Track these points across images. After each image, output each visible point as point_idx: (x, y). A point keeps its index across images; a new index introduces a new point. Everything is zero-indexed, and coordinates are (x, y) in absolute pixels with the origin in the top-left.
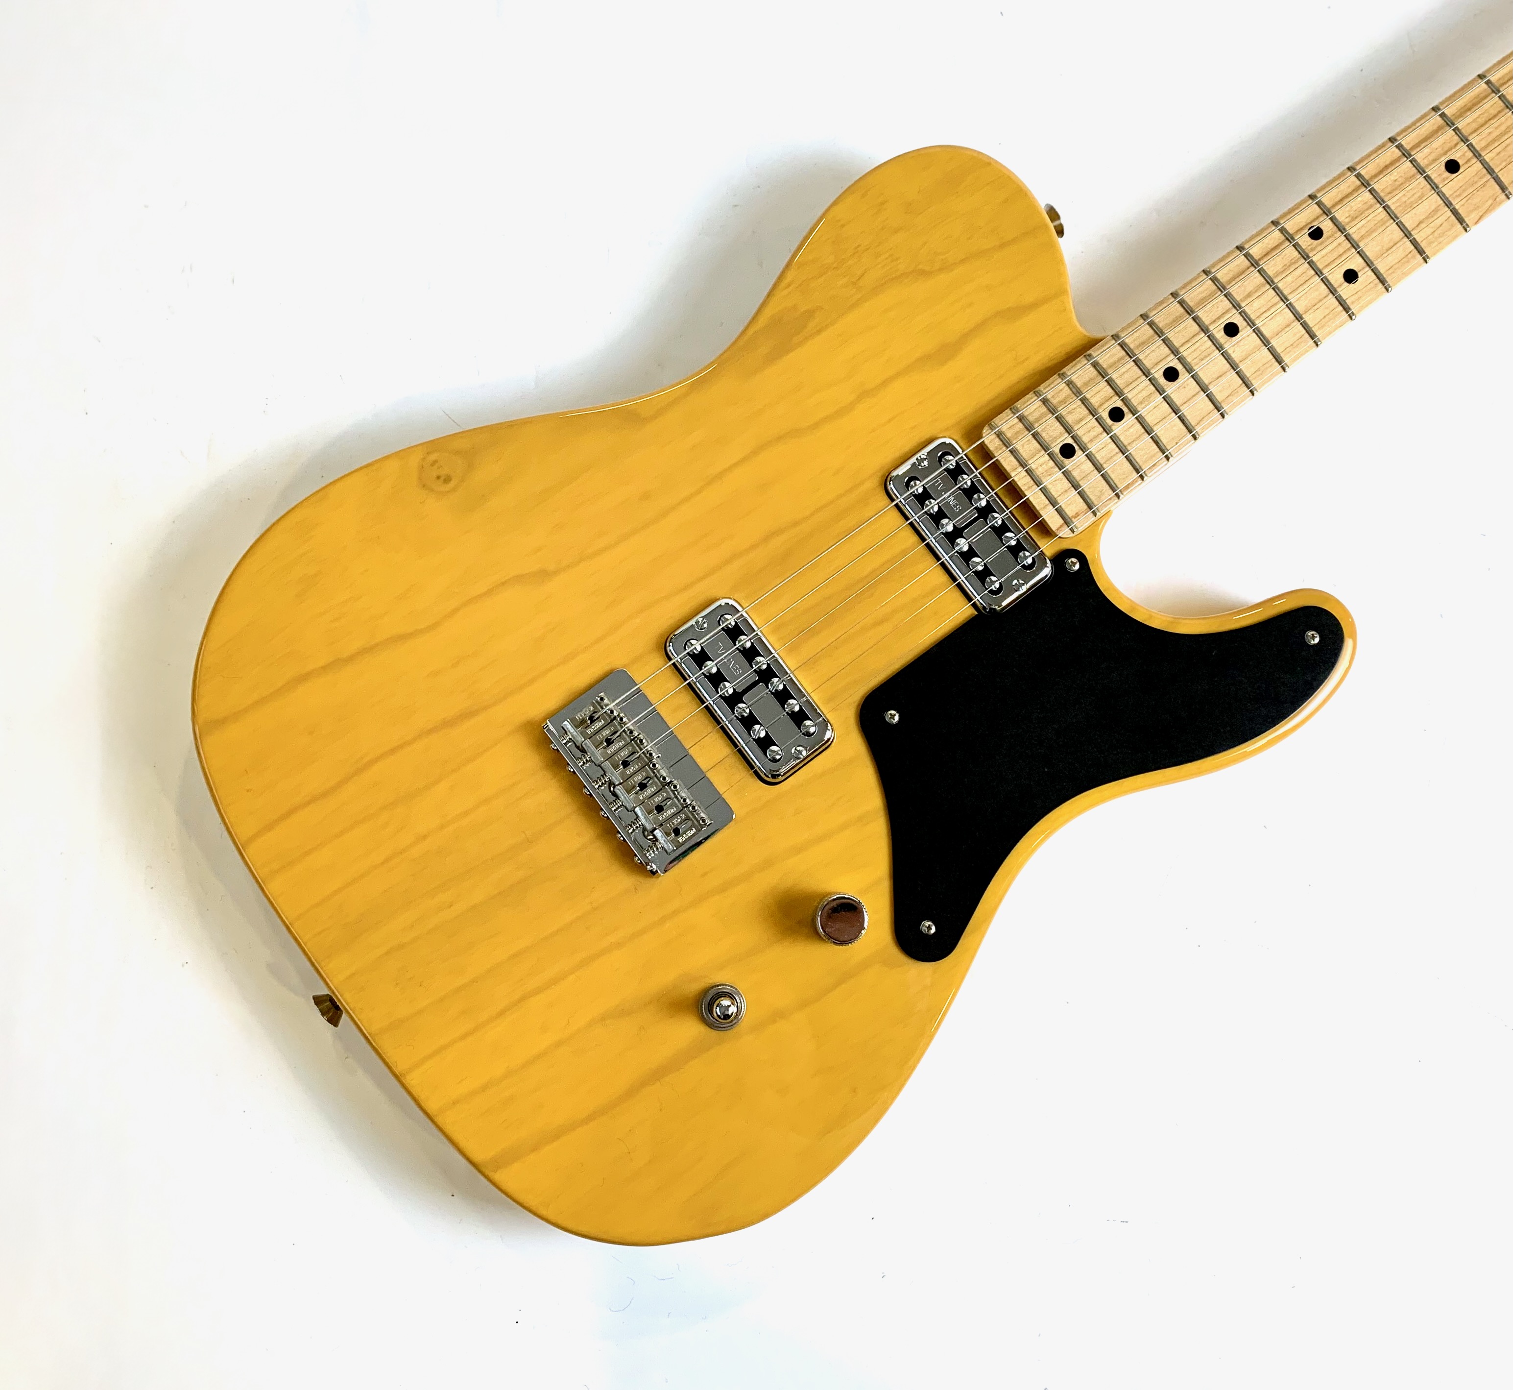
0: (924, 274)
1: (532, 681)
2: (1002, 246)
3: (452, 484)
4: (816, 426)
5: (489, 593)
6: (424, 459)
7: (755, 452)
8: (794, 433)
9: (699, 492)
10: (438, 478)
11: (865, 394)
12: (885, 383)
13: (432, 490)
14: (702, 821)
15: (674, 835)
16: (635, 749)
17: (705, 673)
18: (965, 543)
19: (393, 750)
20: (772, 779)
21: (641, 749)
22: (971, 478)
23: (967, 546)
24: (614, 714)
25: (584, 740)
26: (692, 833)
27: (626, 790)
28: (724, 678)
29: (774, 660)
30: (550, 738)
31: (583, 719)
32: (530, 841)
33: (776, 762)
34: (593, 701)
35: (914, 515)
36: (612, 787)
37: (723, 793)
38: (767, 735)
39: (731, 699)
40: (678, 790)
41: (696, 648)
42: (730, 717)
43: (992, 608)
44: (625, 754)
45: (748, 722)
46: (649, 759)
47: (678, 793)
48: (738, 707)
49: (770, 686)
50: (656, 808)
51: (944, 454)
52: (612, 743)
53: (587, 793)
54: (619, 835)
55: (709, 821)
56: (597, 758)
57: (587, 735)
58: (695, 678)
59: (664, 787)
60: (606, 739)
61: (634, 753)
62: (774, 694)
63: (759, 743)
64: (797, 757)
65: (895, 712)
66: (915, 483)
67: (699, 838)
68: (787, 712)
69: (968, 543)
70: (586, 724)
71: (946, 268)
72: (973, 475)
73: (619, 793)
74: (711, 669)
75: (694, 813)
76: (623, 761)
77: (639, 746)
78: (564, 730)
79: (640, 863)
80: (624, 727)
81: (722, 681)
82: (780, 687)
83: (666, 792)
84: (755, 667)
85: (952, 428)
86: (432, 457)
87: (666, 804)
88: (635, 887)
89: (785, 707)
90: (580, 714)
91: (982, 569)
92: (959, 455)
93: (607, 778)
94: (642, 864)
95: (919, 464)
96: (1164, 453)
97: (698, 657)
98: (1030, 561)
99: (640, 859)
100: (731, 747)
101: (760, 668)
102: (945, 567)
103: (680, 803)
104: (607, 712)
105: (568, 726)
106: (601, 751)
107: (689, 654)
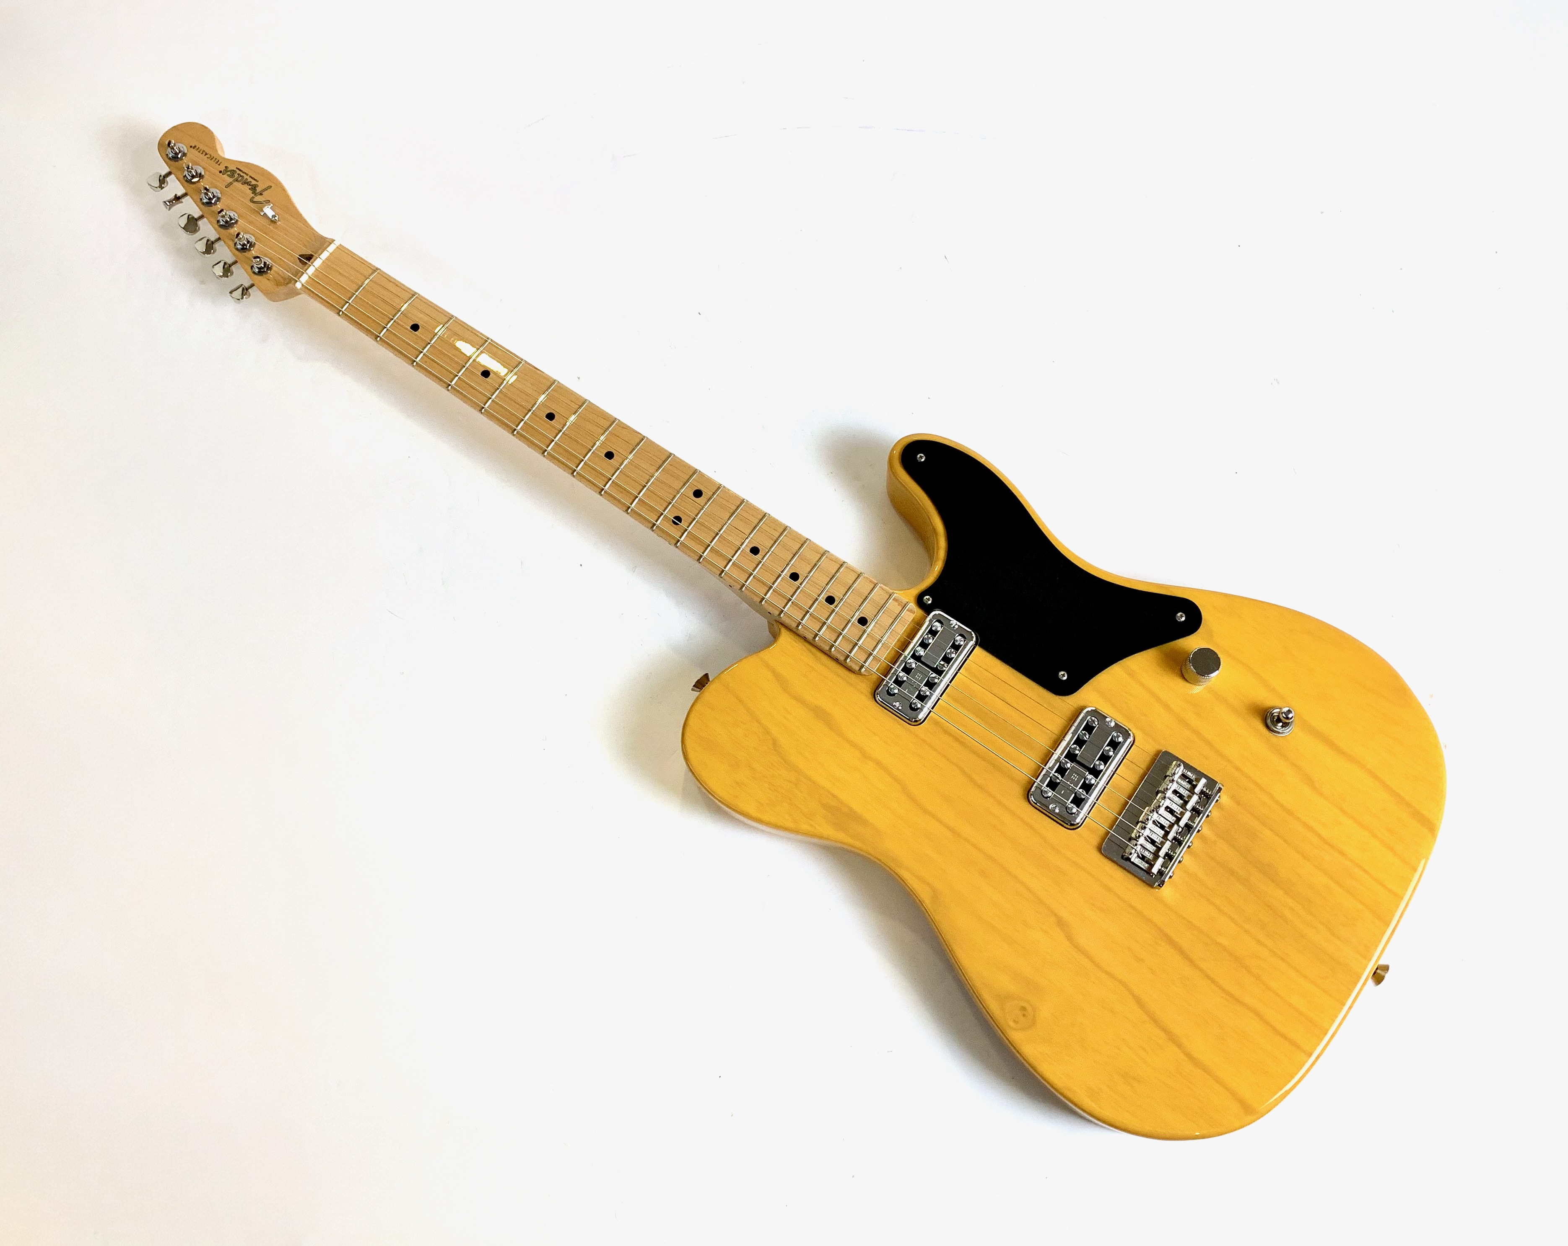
0: (775, 742)
1: (1132, 907)
2: (741, 701)
3: (1025, 1005)
4: (898, 780)
5: (1086, 954)
6: (1016, 1030)
7: (926, 811)
8: (905, 790)
9: (967, 840)
10: (1024, 1015)
11: (865, 755)
12: (853, 744)
13: (1034, 1016)
14: (1178, 767)
15: (1193, 781)
16: (1151, 821)
17: (1087, 794)
18: (941, 664)
19: (1213, 981)
20: (1132, 735)
21: (1150, 817)
22: (898, 672)
23: (942, 663)
24: (1135, 842)
25: (1160, 856)
26: (1187, 771)
27: (1178, 820)
28: (1084, 781)
29: (1062, 754)
30: (1166, 880)
31: (1147, 862)
32: (1232, 872)
33: (1121, 735)
34: (1132, 860)
35: (934, 698)
36: (1180, 829)
37: (1153, 761)
38: (1107, 746)
39: (1096, 773)
40: (1164, 787)
41: (1072, 805)
42: (1106, 770)
43: (974, 635)
44: (1157, 827)
45: (1105, 759)
46: (1153, 811)
47: (1165, 787)
48: (1099, 767)
49: (1077, 752)
50: (1181, 797)
51: (889, 694)
52: (1154, 837)
53: (1190, 845)
54: (1208, 816)
55: (1174, 763)
56: (1168, 845)
57: (1156, 856)
58: (1092, 798)
59: (1167, 796)
60: (1153, 842)
61: (1154, 821)
62: (1081, 748)
63: (1114, 749)
64: (1113, 724)
65: (1060, 674)
66: (913, 706)
67: (1188, 767)
68: (1087, 737)
69: (940, 663)
70: (1149, 859)
71: (767, 732)
72: (896, 671)
73: (1182, 823)
74: (1083, 791)
75: (1174, 774)
76: (1162, 827)
77: (1148, 819)
78: (1158, 872)
79: (1219, 797)
80: (1140, 832)
81: (1087, 782)
82: (1075, 746)
83: (1169, 794)
84: (1069, 765)
85: (870, 696)
86: (1012, 1024)
87: (1175, 792)
88: (1233, 797)
89: (1086, 739)
90: (1144, 865)
91: (953, 649)
92: (886, 682)
93: (1177, 834)
94: (1220, 796)
95: (900, 708)
96: (842, 565)
97: (1078, 802)
98: (937, 624)
99: (1217, 798)
100: (1124, 764)
101: (1069, 761)
102: (959, 670)
103: (1171, 784)
104: (1135, 847)
105: (1155, 870)
106: (1163, 844)
107: (1078, 808)
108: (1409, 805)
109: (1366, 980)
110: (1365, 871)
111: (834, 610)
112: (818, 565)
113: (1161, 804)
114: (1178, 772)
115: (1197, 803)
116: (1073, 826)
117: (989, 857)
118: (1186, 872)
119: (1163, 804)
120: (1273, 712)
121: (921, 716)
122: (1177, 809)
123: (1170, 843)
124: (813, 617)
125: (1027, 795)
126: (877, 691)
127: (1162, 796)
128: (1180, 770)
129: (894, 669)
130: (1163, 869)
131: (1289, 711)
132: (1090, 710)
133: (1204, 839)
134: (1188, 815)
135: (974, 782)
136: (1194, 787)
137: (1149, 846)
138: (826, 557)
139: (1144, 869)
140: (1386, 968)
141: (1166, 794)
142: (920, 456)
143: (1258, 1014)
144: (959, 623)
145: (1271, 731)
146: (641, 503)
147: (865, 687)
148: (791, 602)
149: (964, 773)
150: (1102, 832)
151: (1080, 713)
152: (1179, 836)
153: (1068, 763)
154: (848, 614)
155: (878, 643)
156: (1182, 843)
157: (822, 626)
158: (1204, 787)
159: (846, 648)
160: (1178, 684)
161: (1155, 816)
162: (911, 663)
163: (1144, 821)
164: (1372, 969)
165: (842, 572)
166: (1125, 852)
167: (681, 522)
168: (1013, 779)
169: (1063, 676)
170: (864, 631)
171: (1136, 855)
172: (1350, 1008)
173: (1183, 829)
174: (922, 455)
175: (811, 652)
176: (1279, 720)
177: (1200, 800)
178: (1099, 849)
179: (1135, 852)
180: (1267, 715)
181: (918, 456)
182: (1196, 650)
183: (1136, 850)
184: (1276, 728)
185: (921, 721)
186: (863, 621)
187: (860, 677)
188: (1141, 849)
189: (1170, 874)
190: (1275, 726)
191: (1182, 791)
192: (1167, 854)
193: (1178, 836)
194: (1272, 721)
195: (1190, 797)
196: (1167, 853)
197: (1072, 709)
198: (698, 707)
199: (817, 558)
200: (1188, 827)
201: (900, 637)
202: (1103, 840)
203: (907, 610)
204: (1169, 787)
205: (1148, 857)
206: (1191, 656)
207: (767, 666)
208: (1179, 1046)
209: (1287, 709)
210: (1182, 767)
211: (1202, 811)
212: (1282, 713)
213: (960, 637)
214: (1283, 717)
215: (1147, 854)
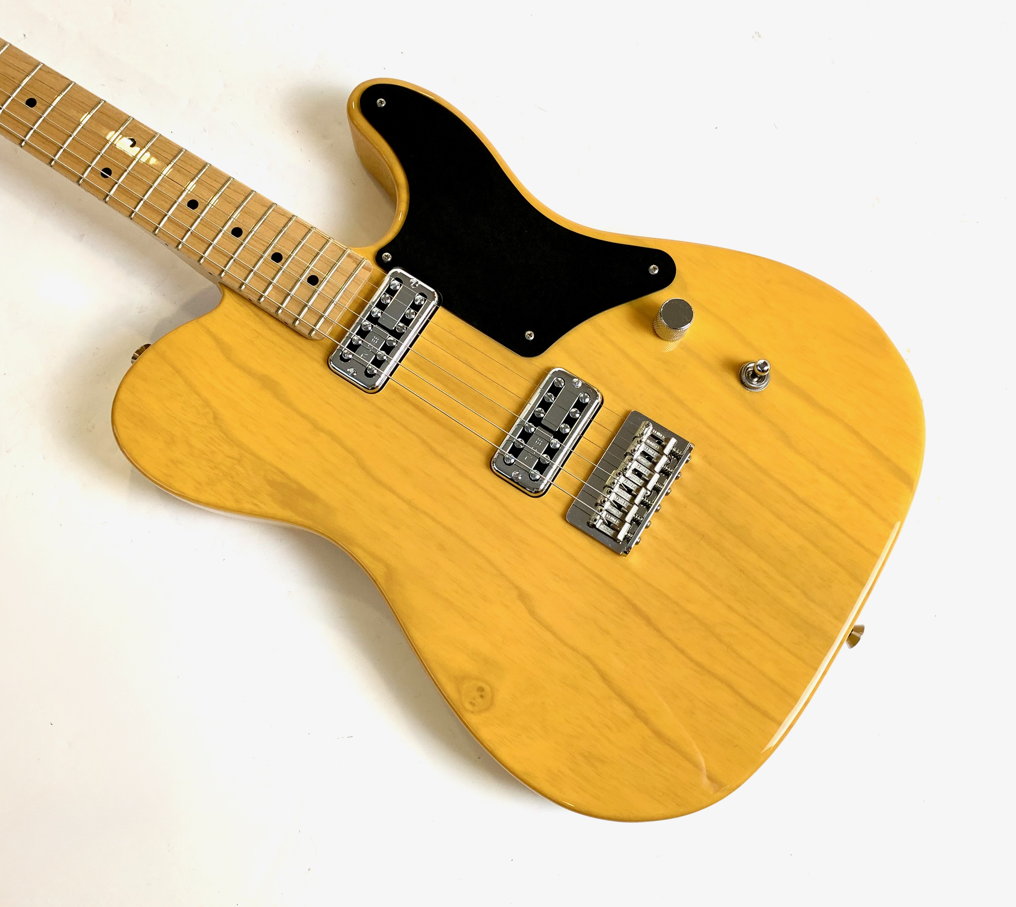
0: (216, 416)
1: (598, 576)
2: (178, 372)
3: (481, 684)
4: (351, 452)
5: (548, 628)
6: (473, 712)
7: (380, 483)
8: (359, 463)
9: (425, 513)
10: (482, 696)
11: (316, 427)
12: (304, 416)
13: (492, 697)
14: (646, 427)
15: (663, 442)
16: (618, 485)
17: (551, 459)
18: (400, 326)
19: (682, 652)
20: (600, 396)
21: (616, 481)
22: (353, 335)
23: (401, 324)
24: (600, 508)
25: (626, 522)
26: (656, 431)
27: (647, 482)
28: (549, 446)
29: (525, 418)
30: (632, 547)
31: (613, 528)
32: (703, 536)
33: (588, 396)
34: (597, 527)
35: (392, 364)
36: (649, 493)
37: (622, 422)
38: (574, 407)
39: (561, 437)
40: (631, 449)
41: (535, 471)
42: (572, 434)
43: (436, 295)
44: (624, 492)
45: (571, 421)
46: (619, 474)
47: (633, 448)
48: (565, 430)
49: (542, 415)
50: (649, 458)
51: (342, 359)
52: (621, 502)
53: (659, 508)
54: (677, 477)
55: (643, 423)
56: (635, 509)
57: (622, 521)
58: (557, 464)
59: (635, 457)
60: (619, 507)
61: (620, 485)
62: (546, 412)
63: (581, 411)
64: (580, 385)
65: (526, 334)
66: (368, 372)
67: (657, 426)
68: (553, 399)
69: (399, 324)
70: (614, 524)
71: (207, 403)
72: (351, 334)
73: (650, 486)
74: (547, 457)
75: (642, 434)
76: (629, 491)
77: (614, 483)
78: (624, 539)
79: (689, 458)
80: (606, 497)
81: (551, 447)
82: (540, 409)
83: (637, 455)
84: (533, 430)
85: (322, 362)
86: (468, 707)
87: (644, 454)
88: (705, 457)
89: (551, 401)
90: (610, 532)
91: (413, 309)
92: (340, 347)
93: (644, 498)
94: (690, 456)
95: (355, 374)
96: (290, 219)
97: (542, 467)
98: (396, 282)
99: (687, 458)
100: (591, 428)
101: (533, 426)
102: (420, 332)
103: (639, 445)
104: (600, 513)
105: (621, 537)
106: (629, 508)
107: (542, 475)
108: (887, 459)
109: (841, 643)
110: (843, 531)
111: (281, 269)
112: (263, 219)
113: (628, 467)
114: (646, 433)
115: (667, 464)
116: (538, 494)
117: (449, 530)
118: (655, 538)
119: (630, 467)
120: (748, 366)
121: (379, 383)
122: (645, 471)
123: (637, 508)
124: (257, 276)
125: (489, 464)
126: (330, 357)
127: (630, 458)
128: (649, 431)
129: (348, 333)
130: (629, 535)
131: (765, 364)
132: (557, 370)
133: (673, 502)
134: (656, 477)
135: (433, 450)
136: (664, 447)
137: (615, 511)
138: (273, 210)
139: (610, 535)
140: (860, 629)
141: (633, 456)
142: (380, 100)
143: (730, 686)
144: (420, 283)
145: (746, 386)
146: (66, 154)
147: (318, 354)
148: (232, 260)
149: (424, 442)
150: (567, 498)
151: (547, 374)
152: (647, 499)
153: (532, 427)
154: (297, 272)
155: (329, 304)
156: (650, 507)
157: (268, 286)
158: (673, 448)
159: (293, 311)
160: (649, 340)
161: (622, 480)
162: (366, 325)
163: (610, 485)
164: (847, 632)
165: (290, 226)
166: (590, 519)
167: (110, 174)
168: (474, 446)
169: (530, 335)
170: (315, 291)
171: (601, 521)
172: (824, 673)
173: (651, 492)
174: (383, 100)
175: (257, 315)
176: (754, 375)
177: (670, 460)
178: (564, 517)
179: (600, 518)
180: (741, 371)
181: (378, 101)
182: (667, 302)
183: (601, 516)
184: (753, 384)
185: (379, 387)
186: (313, 280)
187: (312, 342)
188: (606, 515)
189: (637, 540)
190: (751, 381)
191: (651, 452)
192: (634, 520)
193: (645, 500)
194: (748, 378)
195: (659, 458)
196: (633, 518)
197: (539, 370)
198: (130, 379)
199: (263, 212)
200: (656, 490)
201: (355, 297)
202: (568, 507)
203: (362, 267)
204: (636, 449)
205: (614, 523)
206: (662, 309)
207: (209, 332)
208: (646, 721)
209: (762, 361)
210: (651, 427)
211: (672, 472)
212: (757, 366)
213: (420, 296)
214: (759, 370)
215: (613, 520)
